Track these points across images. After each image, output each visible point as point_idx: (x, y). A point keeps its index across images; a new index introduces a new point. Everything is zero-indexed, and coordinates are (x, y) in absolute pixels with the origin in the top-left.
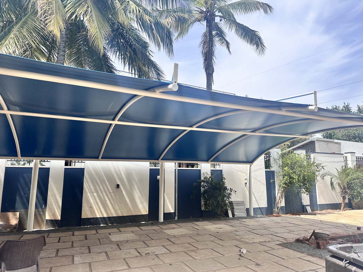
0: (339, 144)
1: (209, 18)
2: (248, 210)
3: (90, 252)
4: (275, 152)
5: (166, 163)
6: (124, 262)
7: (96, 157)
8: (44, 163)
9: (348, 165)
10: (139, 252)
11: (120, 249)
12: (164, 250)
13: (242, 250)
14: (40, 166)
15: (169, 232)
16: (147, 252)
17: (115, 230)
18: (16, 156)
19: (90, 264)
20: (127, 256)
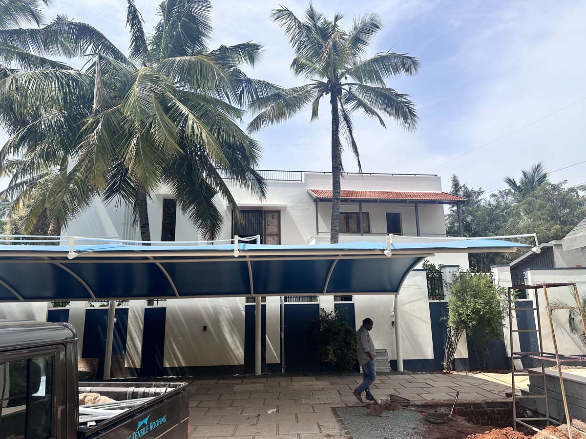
2: (393, 363)
14: (117, 307)
18: (92, 298)
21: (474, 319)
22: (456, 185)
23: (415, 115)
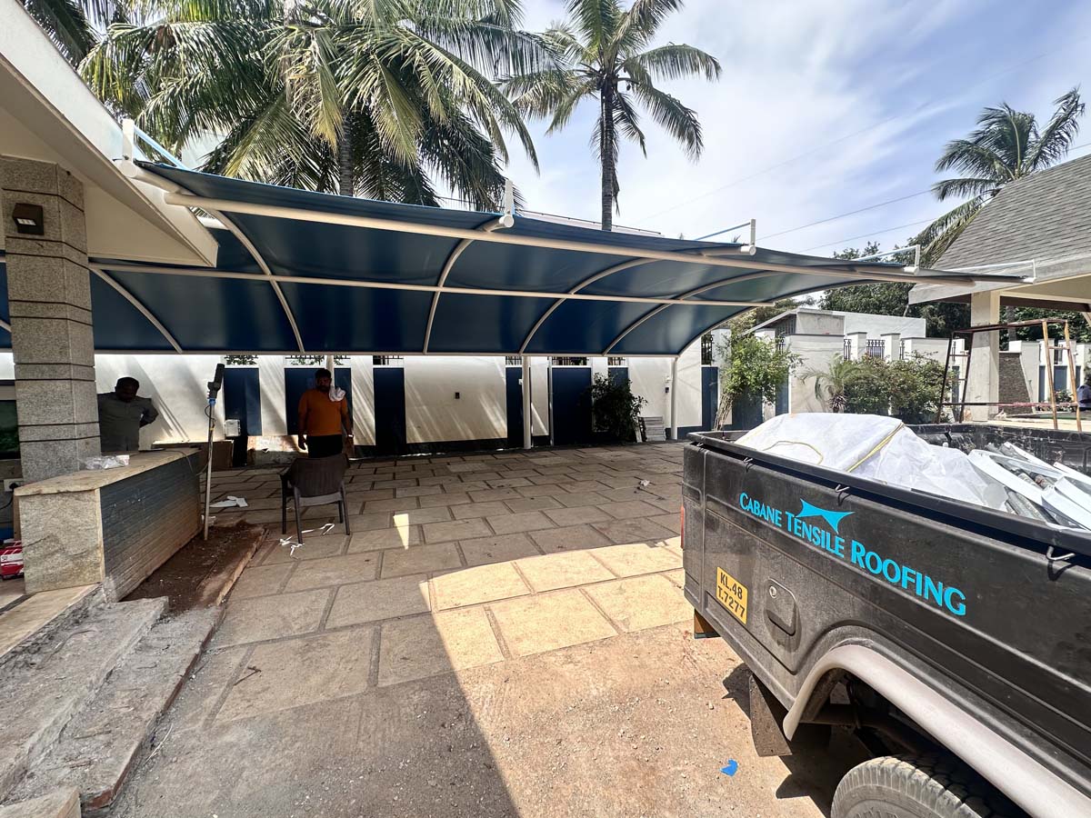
0: (841, 318)
1: (606, 84)
2: (668, 431)
3: (418, 485)
4: (721, 336)
5: (532, 358)
6: (465, 495)
7: (418, 350)
8: (341, 361)
9: (851, 356)
10: (488, 485)
11: (462, 481)
12: (525, 482)
13: (642, 482)
14: (336, 366)
15: (536, 461)
16: (501, 484)
17: (458, 459)
18: (298, 350)
19: (418, 498)
20: (469, 489)
23: (701, 138)
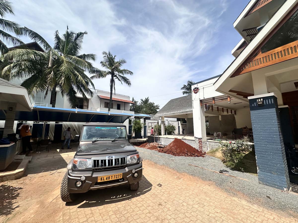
4: (133, 119)
7: (66, 121)
14: (46, 124)
18: (38, 120)
21: (137, 129)
22: (133, 100)
23: (131, 84)
